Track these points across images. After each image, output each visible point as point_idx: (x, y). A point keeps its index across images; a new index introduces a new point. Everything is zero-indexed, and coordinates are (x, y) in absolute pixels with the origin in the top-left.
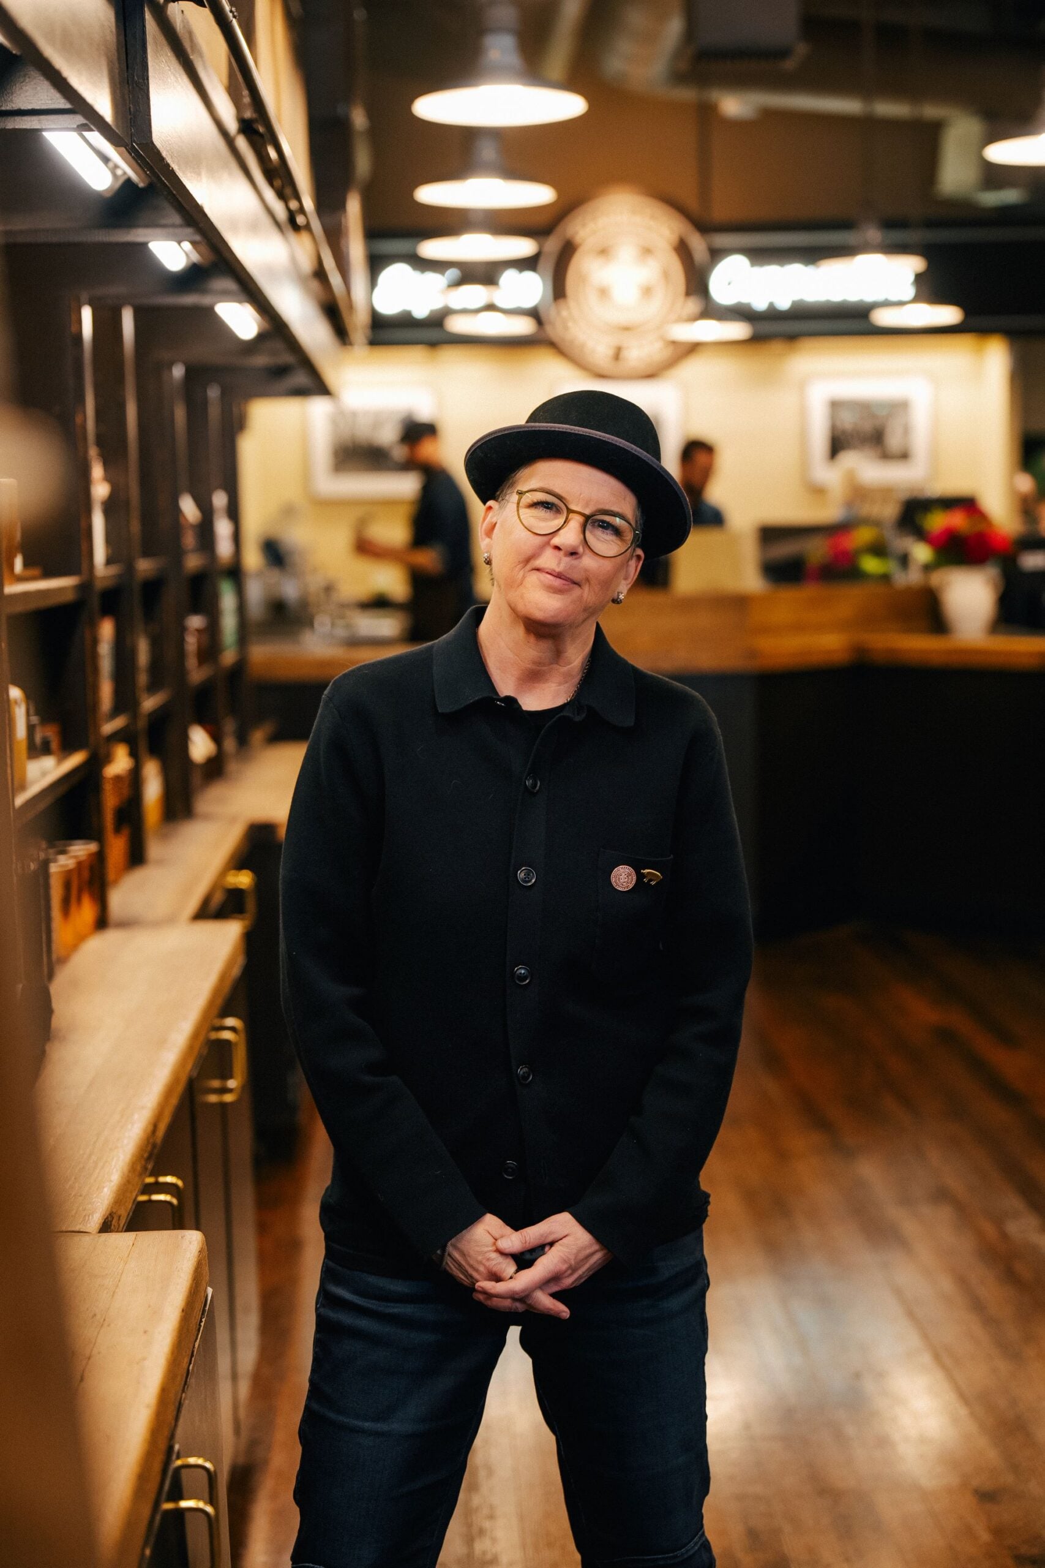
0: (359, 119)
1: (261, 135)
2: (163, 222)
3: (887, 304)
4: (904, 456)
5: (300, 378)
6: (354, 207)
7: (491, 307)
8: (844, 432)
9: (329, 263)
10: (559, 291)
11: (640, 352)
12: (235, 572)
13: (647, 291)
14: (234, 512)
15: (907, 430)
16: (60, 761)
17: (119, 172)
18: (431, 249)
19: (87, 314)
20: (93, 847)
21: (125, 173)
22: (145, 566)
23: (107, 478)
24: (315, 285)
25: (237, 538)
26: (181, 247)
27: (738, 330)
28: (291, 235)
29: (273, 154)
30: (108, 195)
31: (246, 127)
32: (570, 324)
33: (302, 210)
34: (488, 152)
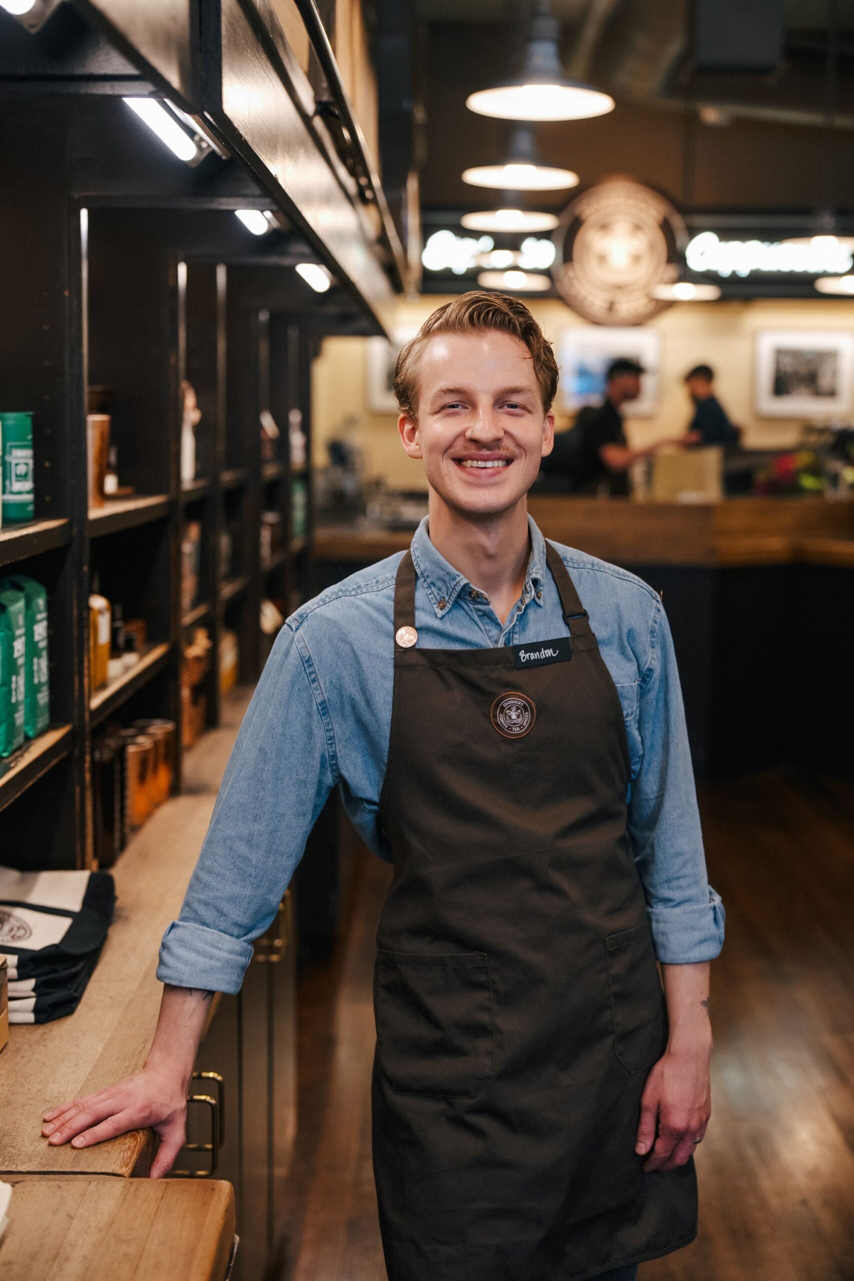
0: (420, 115)
1: (337, 117)
2: (245, 192)
3: (825, 275)
4: (832, 394)
5: (364, 323)
6: (412, 185)
7: (516, 268)
8: (785, 373)
9: (391, 233)
10: (567, 255)
11: (630, 305)
12: (306, 475)
13: (637, 259)
14: (306, 427)
15: (835, 374)
16: (142, 656)
17: (204, 145)
18: (473, 221)
19: (182, 271)
20: (170, 726)
21: (209, 146)
22: (227, 477)
23: (199, 406)
24: (378, 248)
25: (308, 448)
26: (263, 214)
27: (708, 292)
28: (361, 208)
29: (346, 135)
30: (194, 166)
31: (323, 109)
32: (575, 282)
33: (370, 186)
34: (524, 142)
